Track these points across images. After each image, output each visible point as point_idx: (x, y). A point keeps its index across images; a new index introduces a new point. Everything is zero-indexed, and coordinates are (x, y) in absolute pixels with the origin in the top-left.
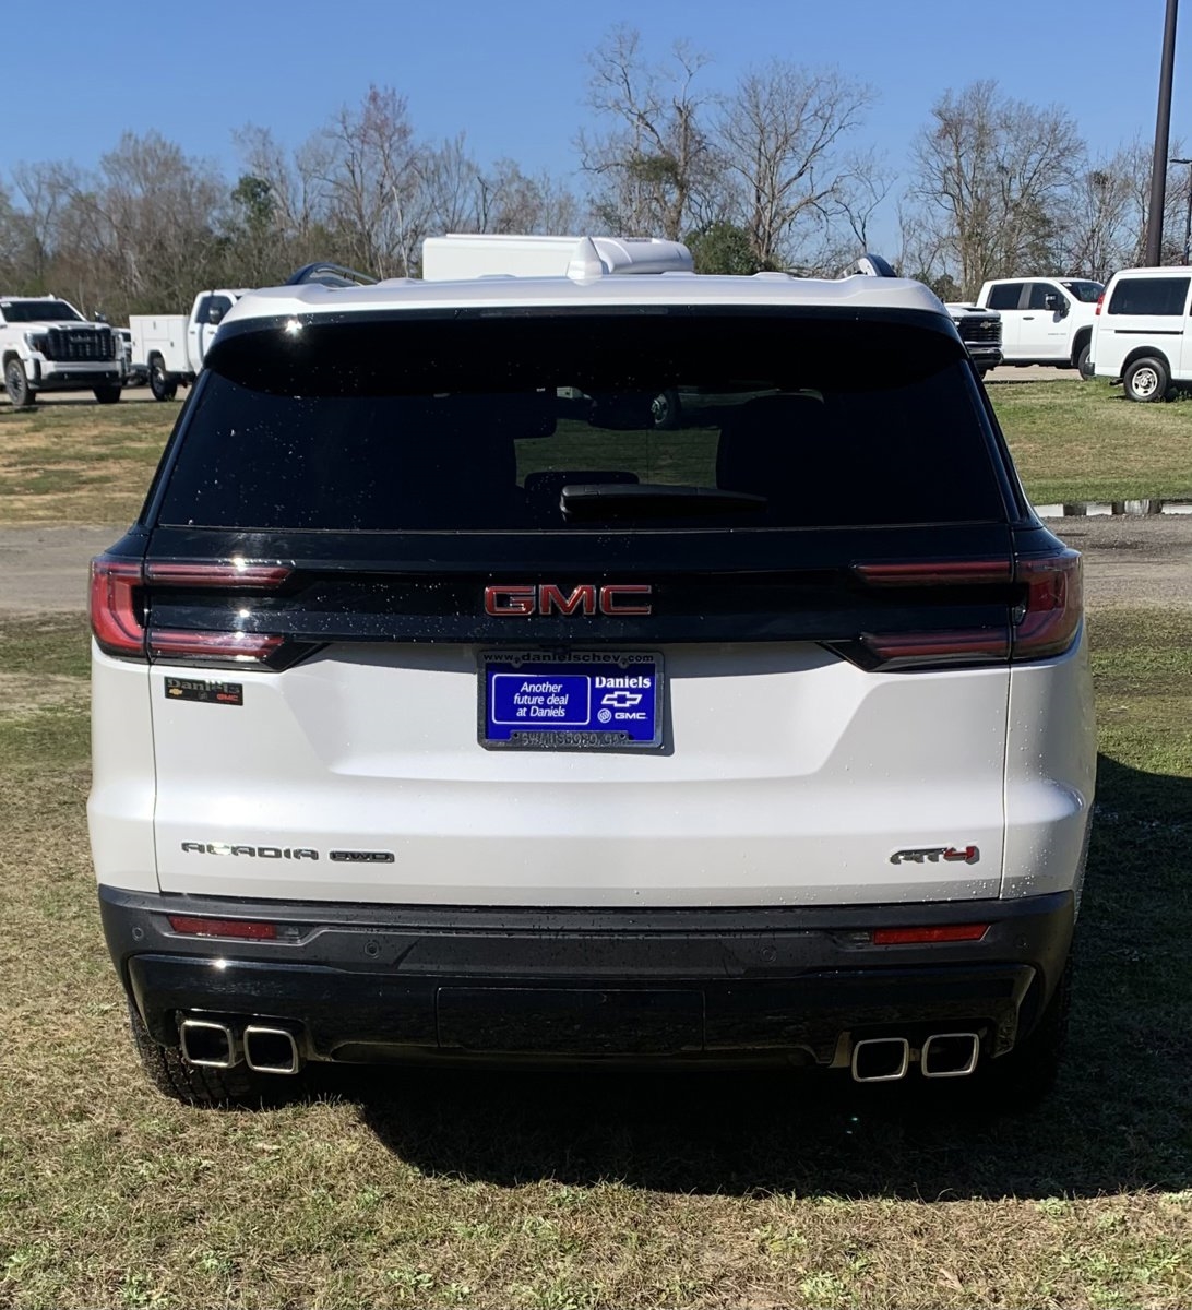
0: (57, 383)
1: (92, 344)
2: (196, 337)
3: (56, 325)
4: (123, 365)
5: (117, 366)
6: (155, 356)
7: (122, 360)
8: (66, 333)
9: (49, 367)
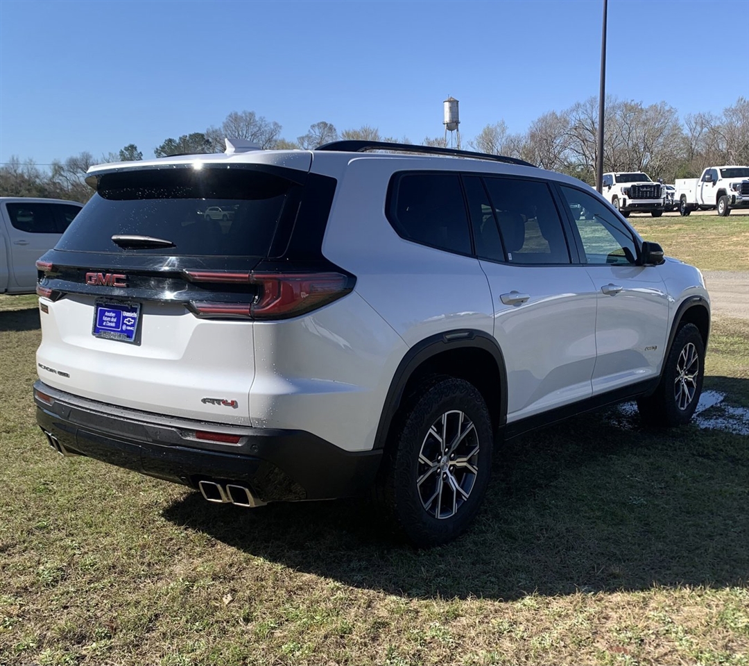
0: (634, 208)
1: (650, 192)
2: (700, 187)
3: (635, 183)
4: (664, 201)
5: (661, 201)
6: (683, 196)
7: (664, 198)
8: (639, 187)
9: (629, 202)
